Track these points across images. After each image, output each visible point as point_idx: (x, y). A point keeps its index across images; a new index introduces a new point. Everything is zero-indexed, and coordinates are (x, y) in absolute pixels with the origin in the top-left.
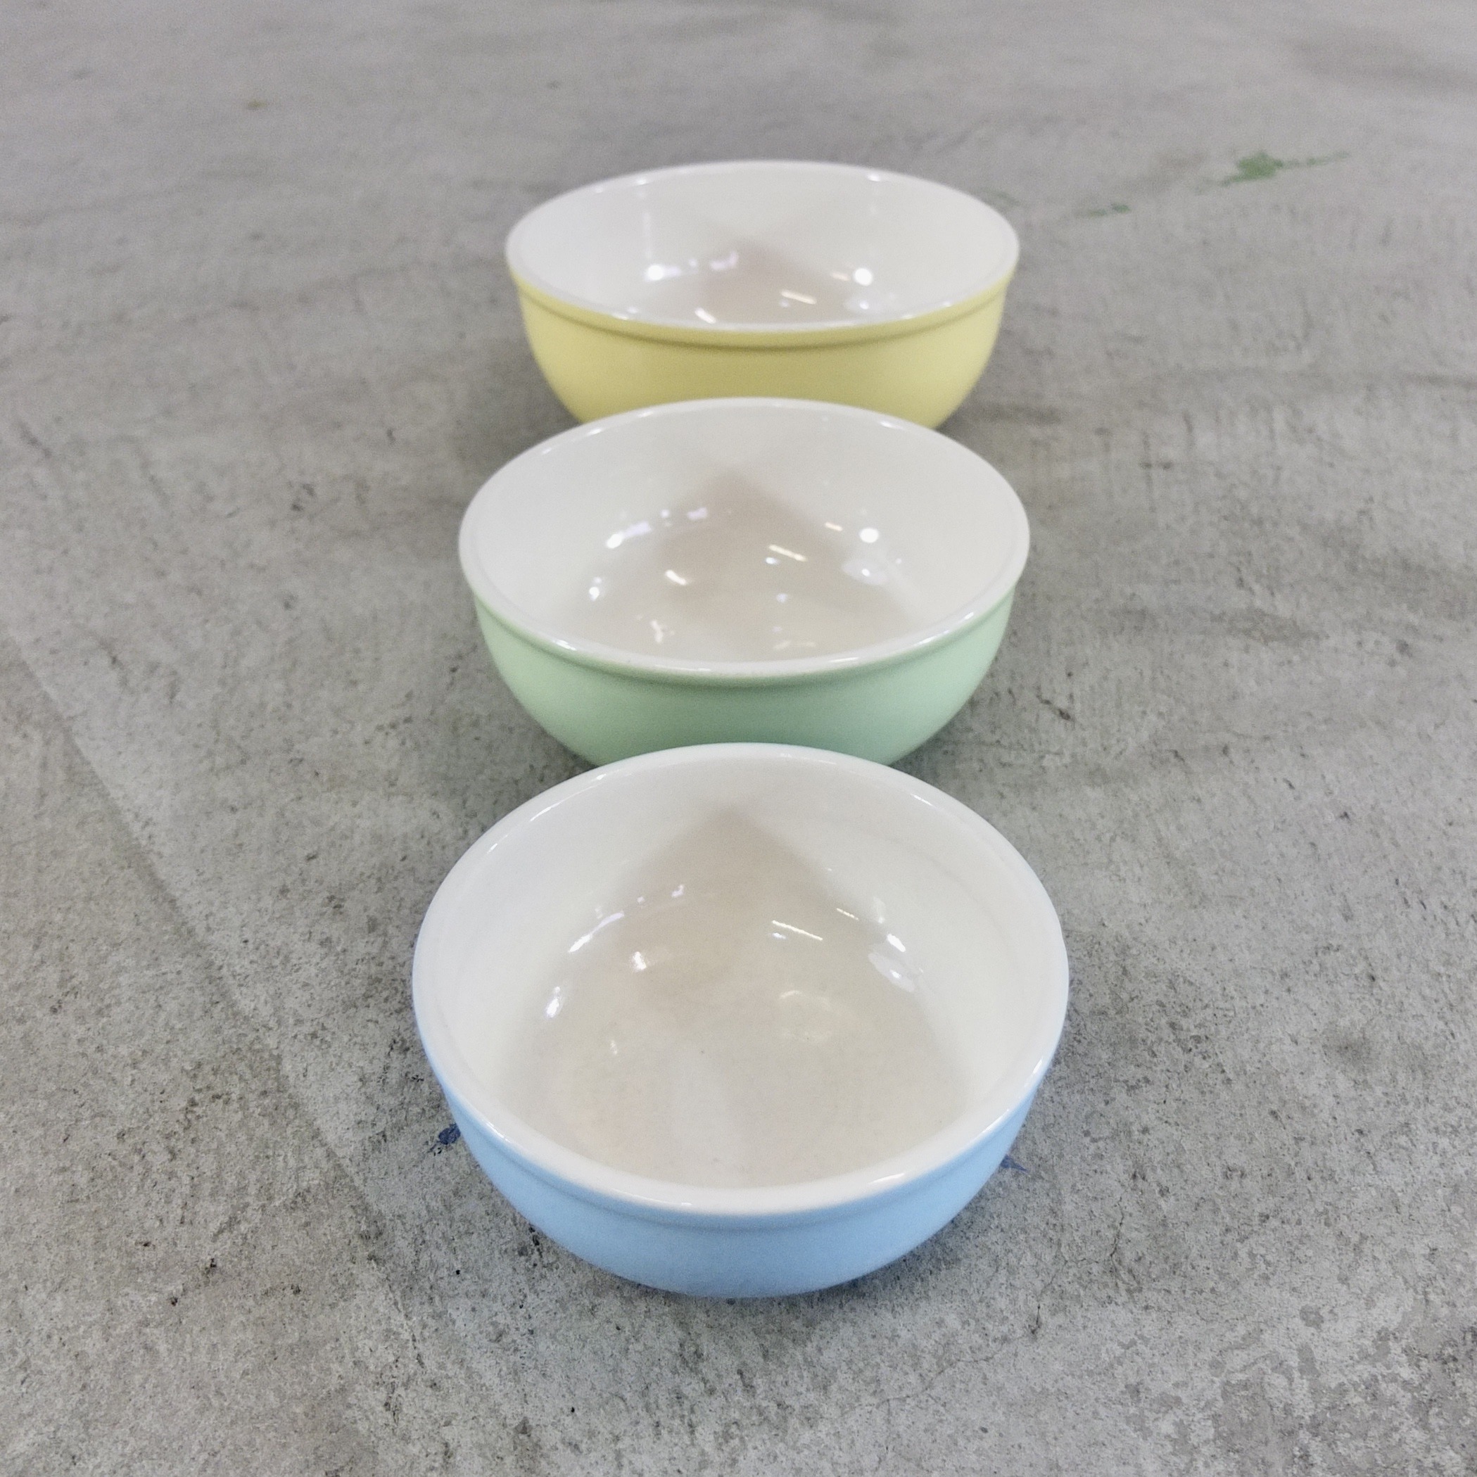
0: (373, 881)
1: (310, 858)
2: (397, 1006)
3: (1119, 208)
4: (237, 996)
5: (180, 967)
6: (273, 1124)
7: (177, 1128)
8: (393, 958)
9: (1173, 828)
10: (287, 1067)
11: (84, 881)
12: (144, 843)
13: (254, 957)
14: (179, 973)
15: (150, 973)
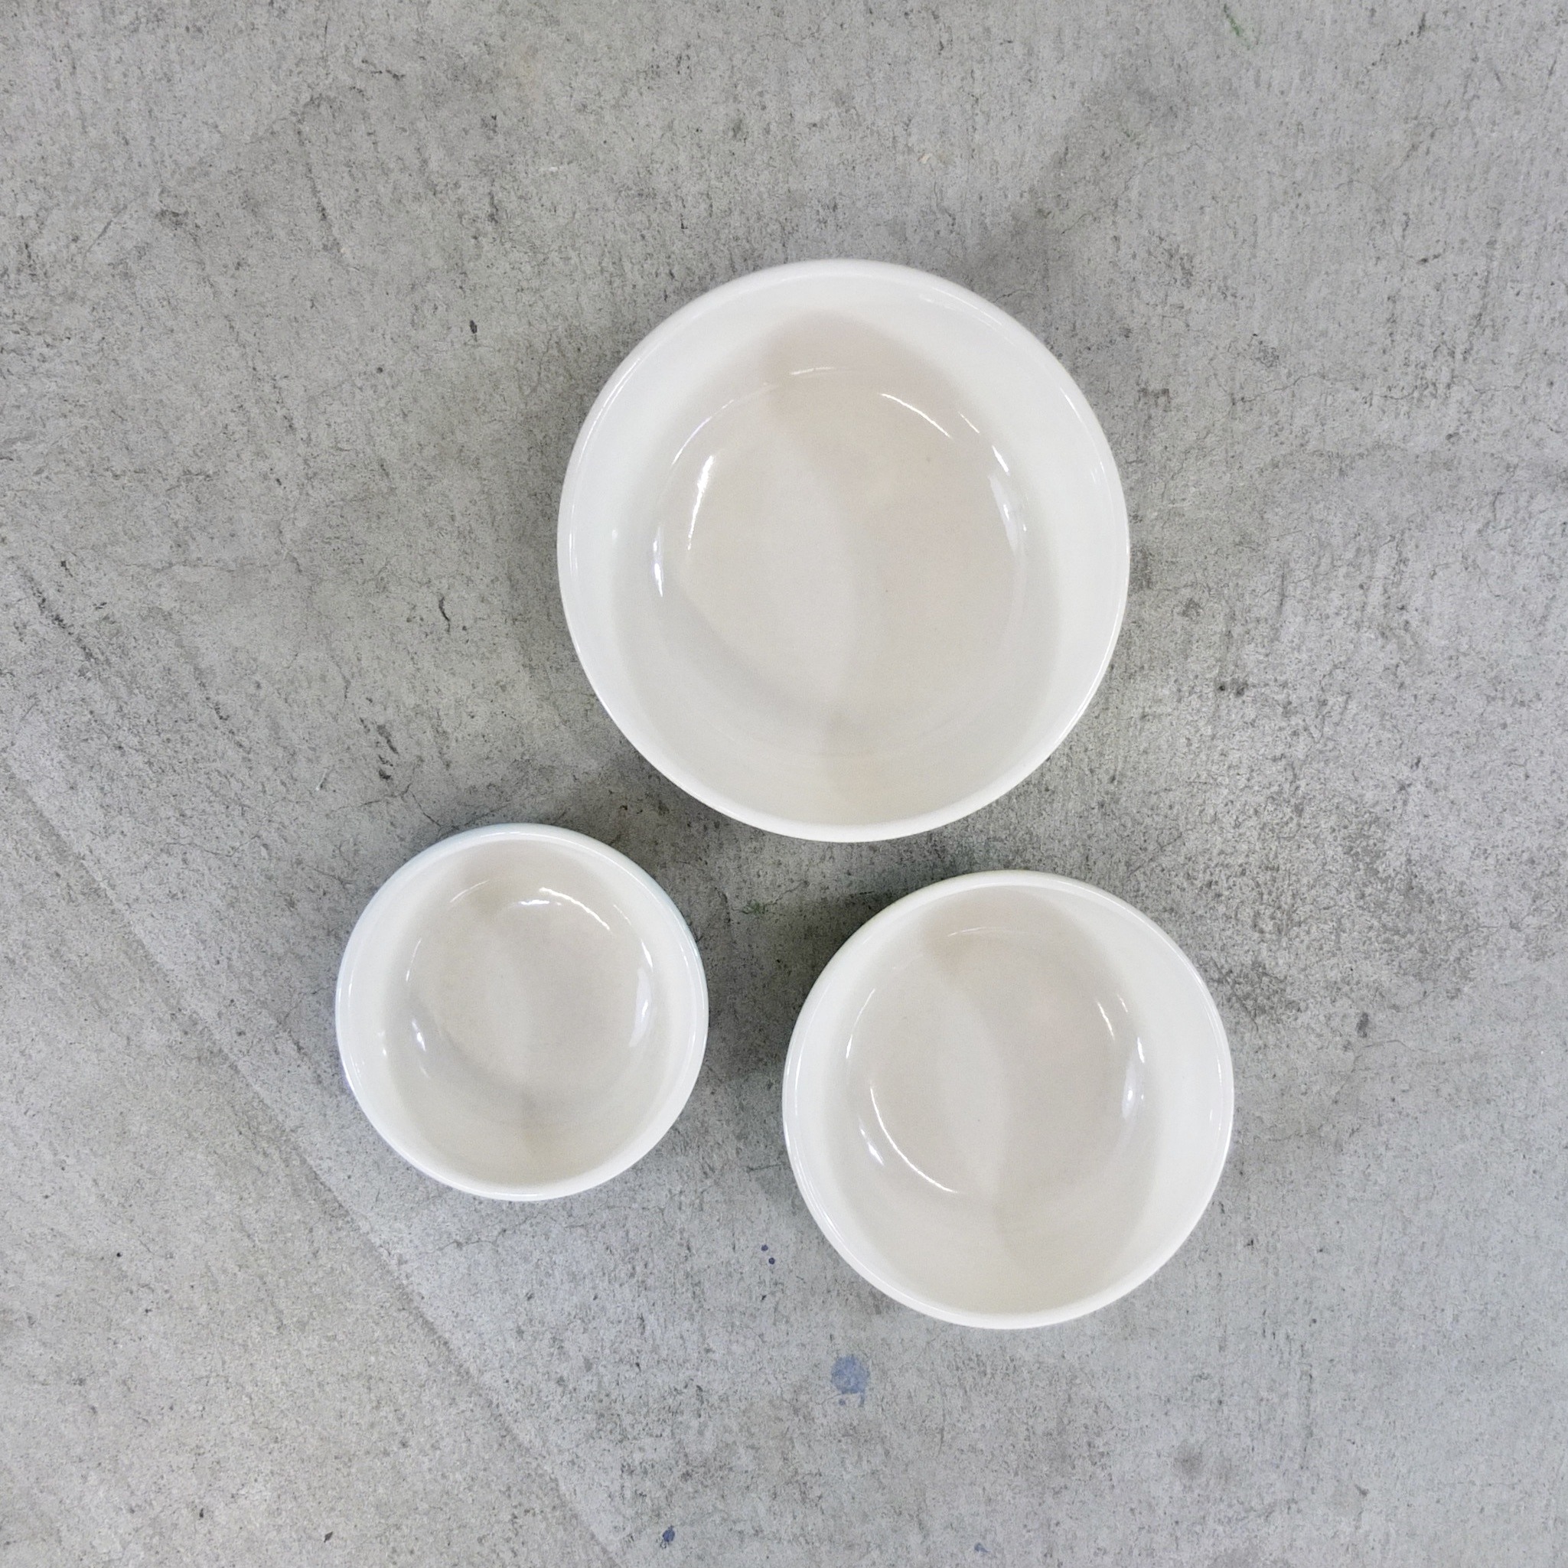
0: (579, 1321)
1: (529, 1297)
2: (619, 1437)
4: (516, 1431)
5: (471, 1406)
6: (565, 1530)
7: (510, 1534)
8: (607, 1395)
10: (563, 1488)
11: (377, 1324)
12: (405, 1282)
13: (517, 1396)
14: (472, 1411)
15: (453, 1411)
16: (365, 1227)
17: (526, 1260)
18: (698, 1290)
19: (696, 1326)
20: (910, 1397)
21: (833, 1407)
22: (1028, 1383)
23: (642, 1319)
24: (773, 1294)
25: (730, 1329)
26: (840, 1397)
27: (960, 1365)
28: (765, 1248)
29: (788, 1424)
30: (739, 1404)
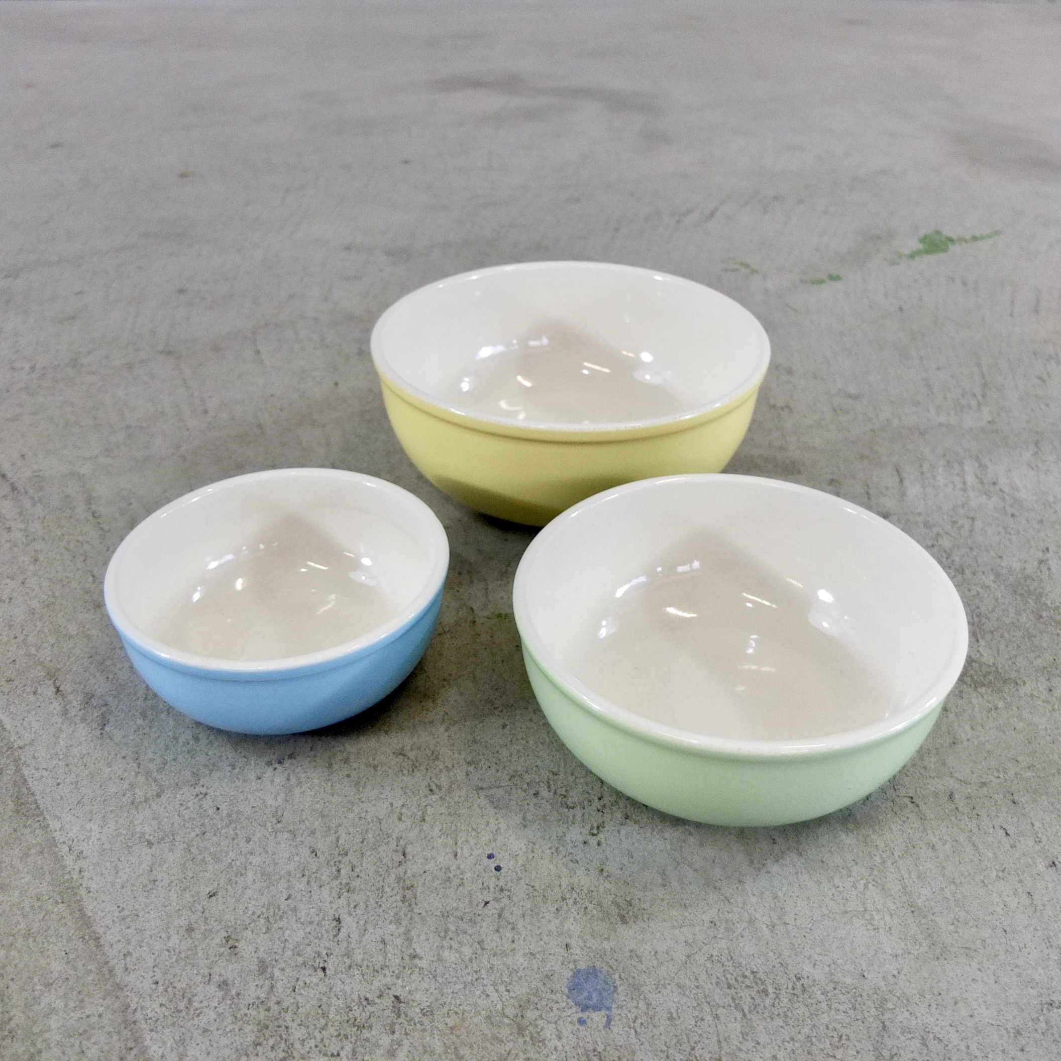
0: (262, 921)
1: (212, 895)
3: (833, 278)
4: (148, 1042)
5: (101, 1010)
8: (278, 1003)
9: (914, 875)
11: (25, 916)
12: (75, 877)
13: (163, 1000)
14: (100, 1016)
15: (76, 1015)
16: (54, 825)
17: (218, 860)
18: (409, 894)
19: (402, 930)
20: (671, 1018)
21: (570, 1027)
22: (824, 1006)
23: (338, 920)
24: (497, 900)
25: (442, 934)
26: (580, 1015)
27: (733, 982)
28: (490, 856)
29: (509, 1046)
30: (447, 1020)
